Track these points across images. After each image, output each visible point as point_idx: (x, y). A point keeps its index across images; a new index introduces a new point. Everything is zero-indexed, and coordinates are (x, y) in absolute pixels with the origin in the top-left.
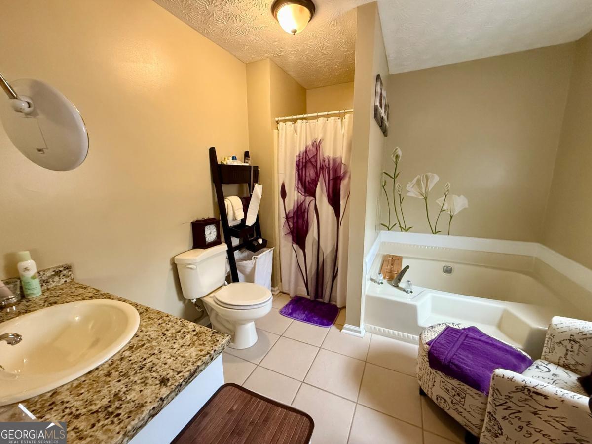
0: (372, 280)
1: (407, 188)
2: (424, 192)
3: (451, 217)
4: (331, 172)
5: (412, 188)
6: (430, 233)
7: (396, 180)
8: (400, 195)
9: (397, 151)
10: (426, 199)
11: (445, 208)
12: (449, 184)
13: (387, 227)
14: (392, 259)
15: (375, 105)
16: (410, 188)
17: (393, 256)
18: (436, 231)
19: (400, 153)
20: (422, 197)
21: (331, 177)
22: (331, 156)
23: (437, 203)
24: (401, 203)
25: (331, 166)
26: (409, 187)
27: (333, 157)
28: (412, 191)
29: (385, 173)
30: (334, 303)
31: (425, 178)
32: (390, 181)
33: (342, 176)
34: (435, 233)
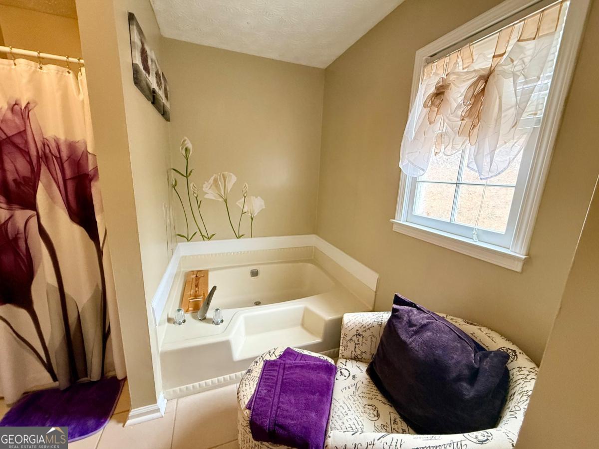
0: (169, 320)
1: (204, 189)
2: (223, 194)
3: (252, 219)
4: (66, 165)
5: (210, 188)
6: (235, 238)
7: (188, 178)
8: (196, 198)
9: (186, 142)
10: (225, 201)
11: (245, 210)
12: (247, 185)
13: (186, 237)
14: (196, 276)
15: (133, 64)
16: (207, 189)
17: (198, 271)
18: (240, 235)
19: (190, 146)
20: (221, 200)
21: (68, 173)
22: (62, 137)
23: (237, 205)
24: (199, 208)
25: (65, 155)
26: (206, 187)
27: (66, 139)
28: (210, 194)
29: (173, 169)
30: (111, 374)
31: (222, 179)
32: (182, 180)
33: (91, 173)
34: (239, 237)
